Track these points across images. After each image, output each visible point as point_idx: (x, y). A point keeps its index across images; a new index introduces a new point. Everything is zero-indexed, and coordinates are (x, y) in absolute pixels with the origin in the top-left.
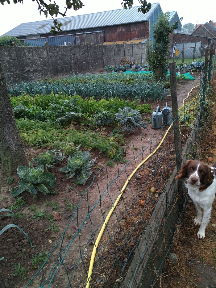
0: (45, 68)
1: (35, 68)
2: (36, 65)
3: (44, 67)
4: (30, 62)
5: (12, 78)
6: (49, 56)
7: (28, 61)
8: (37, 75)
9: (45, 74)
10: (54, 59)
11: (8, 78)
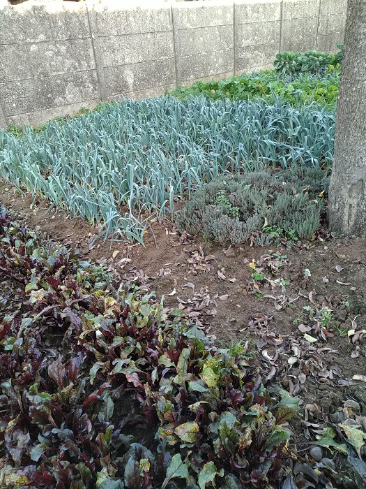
0: (273, 41)
3: (271, 40)
5: (220, 60)
6: (283, 19)
10: (289, 24)
11: (215, 60)
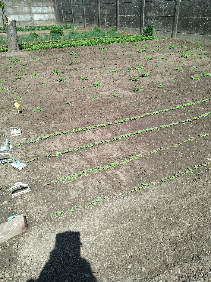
1: (158, 14)
2: (160, 11)
4: (154, 5)
7: (152, 4)
8: (158, 23)
9: (166, 24)
